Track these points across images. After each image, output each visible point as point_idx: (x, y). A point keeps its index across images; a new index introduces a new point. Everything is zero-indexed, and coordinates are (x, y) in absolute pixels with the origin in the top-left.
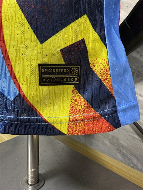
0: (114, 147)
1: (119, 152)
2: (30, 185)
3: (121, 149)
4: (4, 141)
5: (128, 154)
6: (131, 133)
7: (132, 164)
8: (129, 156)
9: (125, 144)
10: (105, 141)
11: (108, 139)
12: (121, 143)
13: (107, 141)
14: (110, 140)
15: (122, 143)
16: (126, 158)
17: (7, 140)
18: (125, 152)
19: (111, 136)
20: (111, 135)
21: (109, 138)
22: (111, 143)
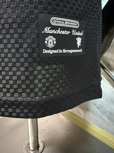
0: (112, 123)
2: (32, 151)
10: (104, 117)
11: (106, 115)
13: (106, 117)
20: (109, 111)
21: (107, 114)
22: (109, 119)
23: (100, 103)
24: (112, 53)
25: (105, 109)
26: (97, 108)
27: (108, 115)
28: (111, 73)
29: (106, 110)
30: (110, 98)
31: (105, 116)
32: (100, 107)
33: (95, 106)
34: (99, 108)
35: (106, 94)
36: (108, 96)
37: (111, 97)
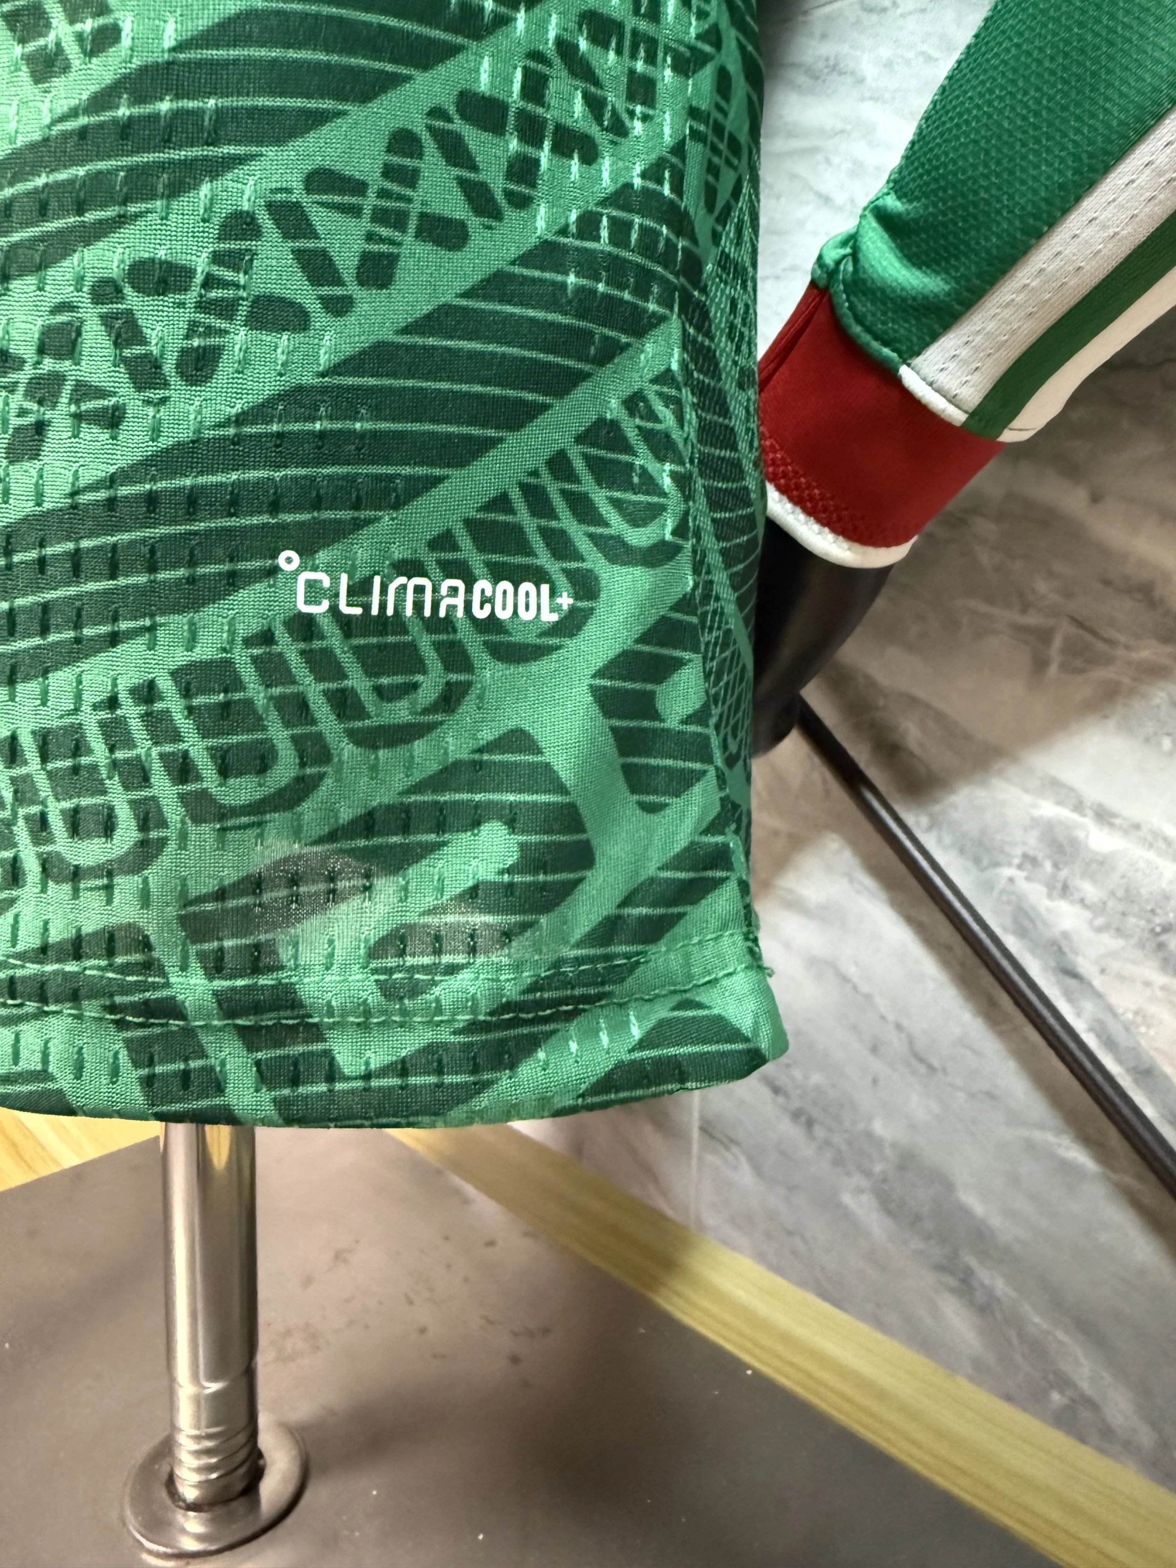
0: (916, 1244)
1: (953, 1291)
2: (194, 1507)
3: (972, 1262)
4: (45, 1170)
5: (1027, 1308)
6: (1041, 1127)
7: (1062, 1392)
8: (1037, 1320)
9: (996, 1221)
10: (847, 1199)
11: (868, 1174)
12: (965, 1211)
13: (865, 1198)
14: (886, 1187)
15: (978, 1208)
16: (1015, 1341)
17: (70, 1159)
18: (1000, 1286)
19: (888, 1152)
20: (894, 1145)
21: (878, 1168)
22: (889, 1213)
23: (816, 1078)
24: (910, 647)
25: (861, 1126)
26: (796, 1115)
27: (885, 1181)
28: (910, 819)
29: (869, 1135)
30: (899, 1027)
31: (859, 1191)
32: (815, 1113)
33: (781, 1099)
34: (810, 1124)
35: (868, 997)
36: (883, 1018)
37: (905, 1023)
